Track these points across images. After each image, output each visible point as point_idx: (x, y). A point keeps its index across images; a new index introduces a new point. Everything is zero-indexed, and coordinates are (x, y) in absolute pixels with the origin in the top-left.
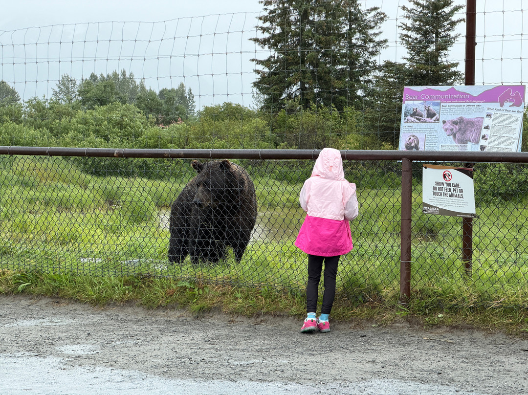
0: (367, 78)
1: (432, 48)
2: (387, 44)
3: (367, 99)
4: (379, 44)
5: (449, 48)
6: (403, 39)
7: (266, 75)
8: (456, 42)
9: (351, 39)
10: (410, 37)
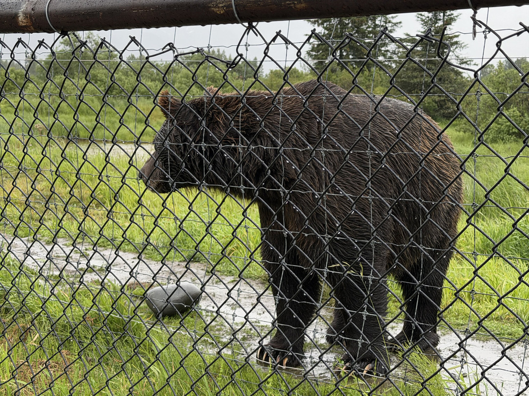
0: (387, 49)
1: (440, 23)
2: (401, 24)
3: (387, 63)
4: (395, 24)
5: (453, 24)
6: (418, 17)
7: (316, 46)
8: (458, 19)
9: (375, 21)
10: (424, 16)
